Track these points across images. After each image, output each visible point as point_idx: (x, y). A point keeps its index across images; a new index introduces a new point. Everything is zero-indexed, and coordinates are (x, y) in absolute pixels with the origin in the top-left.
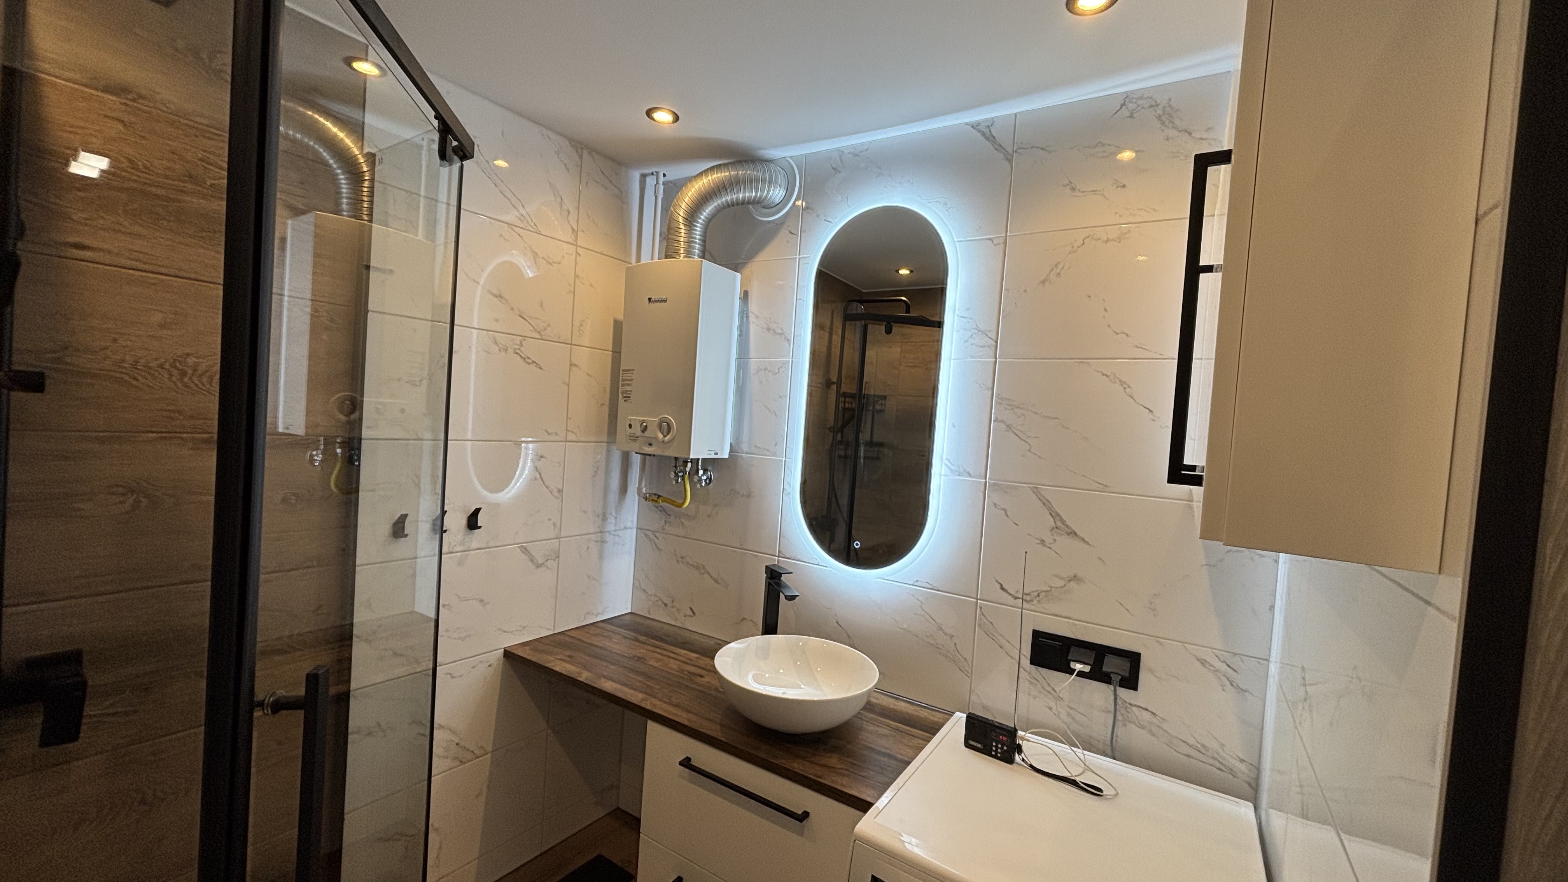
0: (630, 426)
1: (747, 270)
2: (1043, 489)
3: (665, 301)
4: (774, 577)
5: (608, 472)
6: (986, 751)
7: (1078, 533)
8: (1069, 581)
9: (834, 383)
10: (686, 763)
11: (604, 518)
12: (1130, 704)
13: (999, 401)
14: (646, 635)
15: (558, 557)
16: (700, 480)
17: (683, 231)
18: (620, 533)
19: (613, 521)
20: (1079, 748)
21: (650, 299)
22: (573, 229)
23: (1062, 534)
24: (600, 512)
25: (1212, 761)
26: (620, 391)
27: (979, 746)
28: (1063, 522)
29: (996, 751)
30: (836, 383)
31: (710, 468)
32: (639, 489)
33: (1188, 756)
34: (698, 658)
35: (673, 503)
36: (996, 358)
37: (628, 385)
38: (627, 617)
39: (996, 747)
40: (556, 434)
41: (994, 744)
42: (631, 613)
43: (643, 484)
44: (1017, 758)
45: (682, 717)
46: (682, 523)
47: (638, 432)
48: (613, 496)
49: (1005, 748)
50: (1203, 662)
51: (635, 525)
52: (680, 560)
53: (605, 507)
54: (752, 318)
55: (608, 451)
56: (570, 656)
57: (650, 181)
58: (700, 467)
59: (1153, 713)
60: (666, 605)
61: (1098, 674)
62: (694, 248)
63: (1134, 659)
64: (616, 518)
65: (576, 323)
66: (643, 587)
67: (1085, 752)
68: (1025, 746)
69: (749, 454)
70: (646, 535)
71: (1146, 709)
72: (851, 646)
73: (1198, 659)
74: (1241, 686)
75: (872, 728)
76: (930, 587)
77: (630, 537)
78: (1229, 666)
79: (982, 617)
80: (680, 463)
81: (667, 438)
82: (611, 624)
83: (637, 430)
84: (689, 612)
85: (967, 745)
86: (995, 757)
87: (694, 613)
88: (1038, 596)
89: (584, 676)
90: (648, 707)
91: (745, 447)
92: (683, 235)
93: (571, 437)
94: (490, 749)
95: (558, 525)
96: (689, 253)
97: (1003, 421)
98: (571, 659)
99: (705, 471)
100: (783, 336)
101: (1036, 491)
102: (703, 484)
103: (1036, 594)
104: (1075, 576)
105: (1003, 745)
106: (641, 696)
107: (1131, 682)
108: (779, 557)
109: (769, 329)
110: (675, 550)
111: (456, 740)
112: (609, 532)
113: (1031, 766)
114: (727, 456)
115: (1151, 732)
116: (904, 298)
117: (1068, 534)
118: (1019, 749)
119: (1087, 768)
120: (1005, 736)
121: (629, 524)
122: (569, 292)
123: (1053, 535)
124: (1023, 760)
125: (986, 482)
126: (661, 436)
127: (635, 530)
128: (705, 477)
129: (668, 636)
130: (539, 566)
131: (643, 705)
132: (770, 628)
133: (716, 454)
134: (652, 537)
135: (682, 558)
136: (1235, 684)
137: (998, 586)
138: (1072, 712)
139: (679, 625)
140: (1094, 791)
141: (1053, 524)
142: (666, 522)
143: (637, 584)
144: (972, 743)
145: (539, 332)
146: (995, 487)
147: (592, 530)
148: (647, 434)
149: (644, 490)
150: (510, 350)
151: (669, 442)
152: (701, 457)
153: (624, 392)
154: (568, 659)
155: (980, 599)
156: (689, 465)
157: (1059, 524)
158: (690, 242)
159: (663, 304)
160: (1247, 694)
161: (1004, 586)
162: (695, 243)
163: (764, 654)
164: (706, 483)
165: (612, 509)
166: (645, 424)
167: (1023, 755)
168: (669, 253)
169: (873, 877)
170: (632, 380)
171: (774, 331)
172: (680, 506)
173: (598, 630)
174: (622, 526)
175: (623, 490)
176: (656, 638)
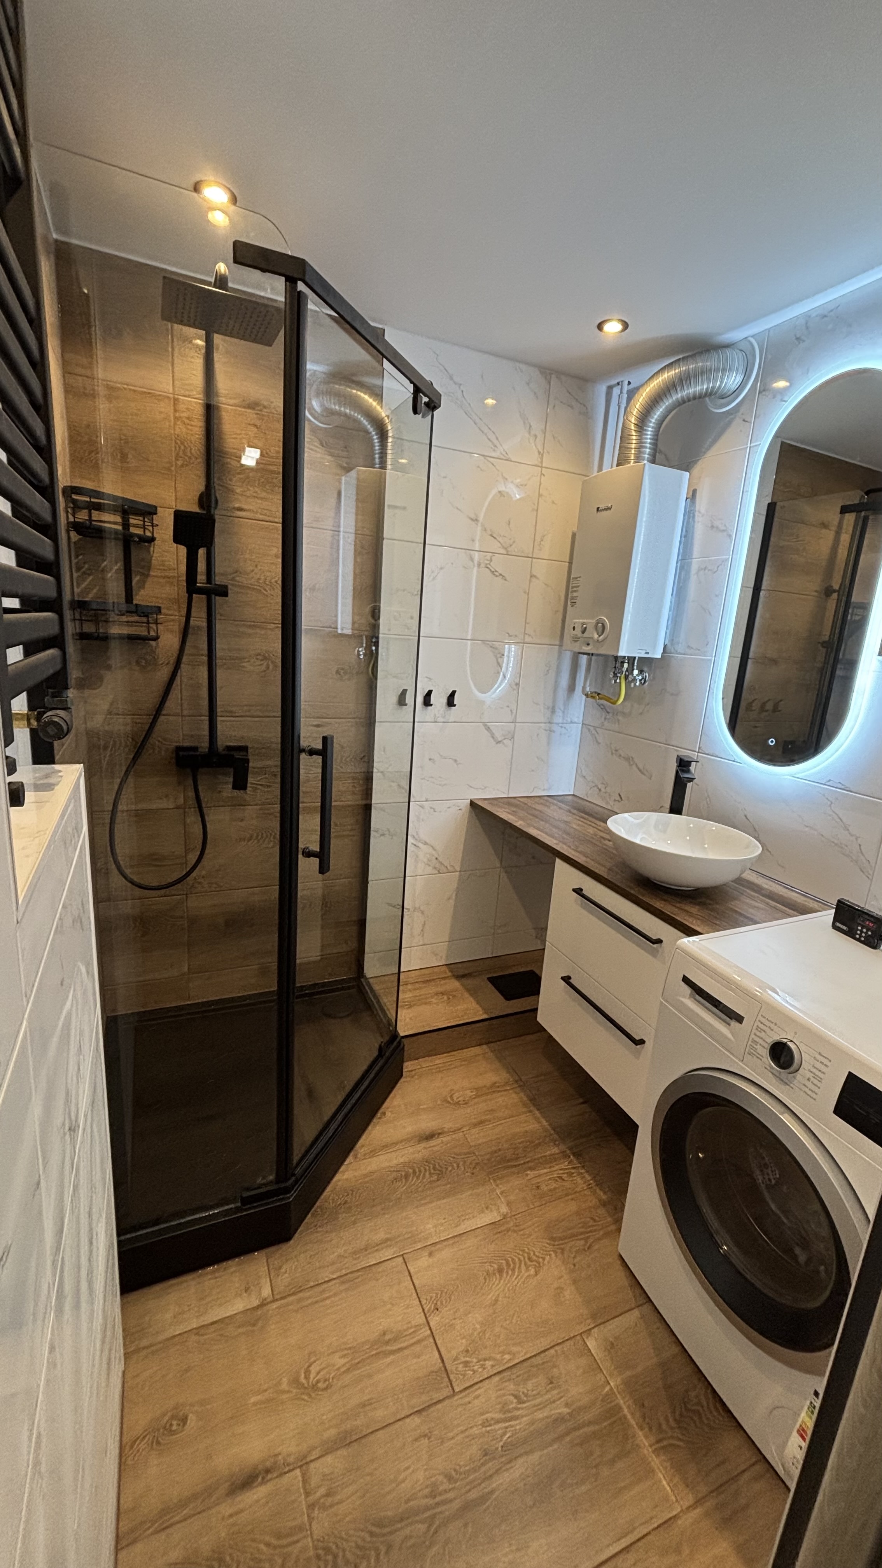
0: (574, 628)
1: (696, 469)
3: (610, 509)
4: (683, 765)
5: (559, 671)
6: (850, 934)
10: (578, 891)
11: (553, 711)
14: (579, 810)
15: (513, 737)
16: (634, 680)
17: (634, 437)
18: (567, 726)
19: (561, 714)
21: (598, 509)
22: (539, 453)
24: (551, 705)
26: (570, 598)
27: (845, 928)
29: (860, 935)
31: (645, 669)
32: (584, 688)
35: (608, 699)
37: (575, 591)
38: (569, 797)
39: (862, 932)
40: (516, 636)
41: (860, 928)
42: (572, 794)
43: (588, 684)
45: (581, 859)
46: (618, 720)
47: (579, 634)
48: (562, 693)
49: (870, 933)
51: (581, 721)
52: (614, 752)
53: (555, 701)
54: (698, 518)
55: (560, 653)
56: (514, 811)
57: (616, 391)
58: (635, 667)
60: (600, 790)
62: (644, 453)
64: (563, 712)
65: (538, 539)
66: (584, 775)
69: (685, 654)
70: (589, 730)
72: (755, 838)
75: (748, 901)
76: (842, 787)
77: (576, 730)
80: (616, 662)
81: (601, 638)
82: (556, 799)
83: (578, 631)
84: (618, 798)
85: (834, 927)
86: (859, 940)
87: (621, 798)
89: (519, 824)
90: (560, 850)
91: (680, 648)
92: (634, 442)
93: (528, 639)
94: (458, 869)
95: (514, 712)
96: (638, 459)
98: (514, 813)
99: (641, 672)
100: (725, 533)
102: (638, 684)
105: (868, 930)
108: (698, 752)
109: (712, 527)
110: (611, 744)
111: (436, 856)
112: (557, 724)
114: (659, 656)
120: (872, 922)
121: (576, 720)
122: (533, 510)
126: (596, 636)
127: (581, 725)
128: (640, 677)
129: (596, 813)
130: (499, 742)
131: (556, 848)
132: (675, 808)
133: (647, 653)
134: (594, 732)
135: (616, 751)
139: (609, 808)
142: (605, 719)
143: (579, 772)
144: (838, 925)
145: (506, 549)
147: (543, 720)
148: (585, 635)
149: (588, 689)
150: (483, 565)
151: (603, 641)
152: (634, 655)
153: (572, 598)
156: (626, 665)
158: (640, 448)
159: (608, 512)
162: (646, 447)
163: (664, 826)
164: (641, 682)
165: (560, 703)
166: (585, 626)
168: (622, 461)
169: (684, 976)
170: (578, 587)
171: (717, 528)
172: (614, 703)
173: (542, 801)
174: (569, 720)
175: (572, 688)
176: (586, 813)
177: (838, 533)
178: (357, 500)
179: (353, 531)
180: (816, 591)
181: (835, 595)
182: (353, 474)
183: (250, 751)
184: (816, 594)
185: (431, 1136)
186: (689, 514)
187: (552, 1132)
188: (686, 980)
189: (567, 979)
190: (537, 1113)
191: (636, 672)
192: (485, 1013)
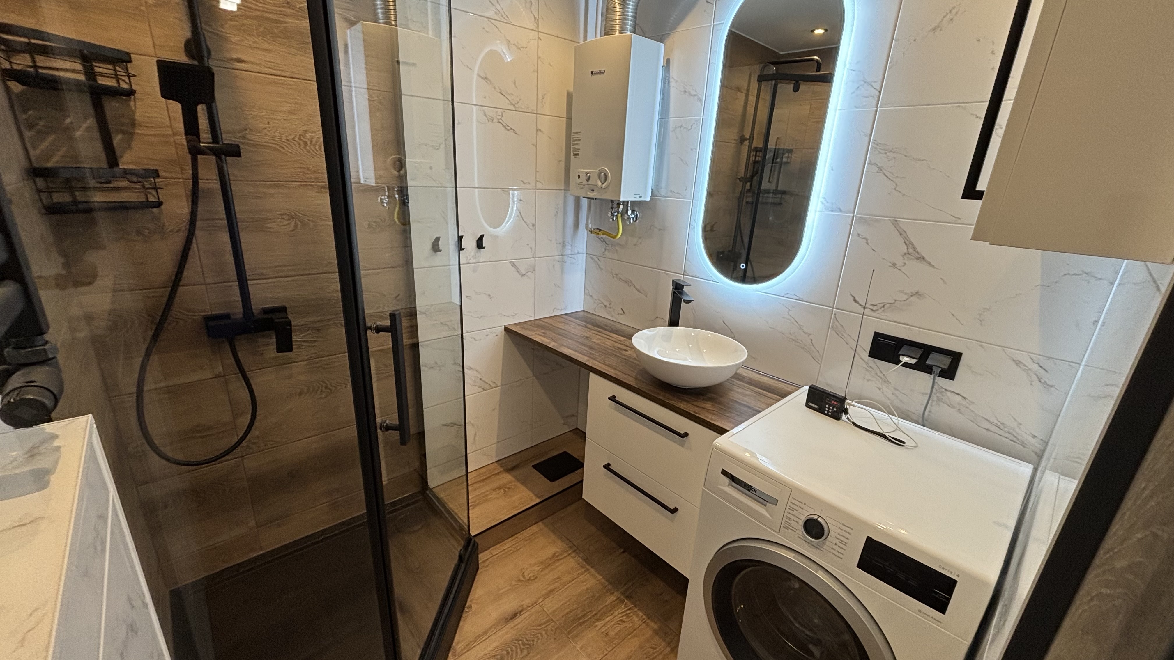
0: (579, 176)
1: (669, 41)
2: (902, 221)
3: (603, 73)
4: (678, 288)
5: (565, 213)
6: (821, 410)
7: (927, 258)
8: (912, 296)
9: (746, 139)
10: (613, 399)
11: (564, 245)
12: (946, 390)
13: (876, 146)
14: (592, 324)
15: (534, 270)
16: (629, 218)
17: (618, 10)
18: (575, 256)
19: (570, 248)
20: (894, 415)
21: (592, 72)
22: (535, 18)
23: (912, 259)
24: (561, 240)
25: (1007, 435)
26: (572, 149)
27: (816, 406)
28: (915, 249)
29: (828, 411)
30: (749, 139)
31: (636, 209)
32: (587, 225)
33: (987, 430)
34: (625, 340)
35: (609, 235)
36: (877, 107)
37: (577, 144)
38: (582, 313)
39: (829, 408)
40: (529, 184)
41: (827, 406)
42: (584, 311)
43: (590, 222)
44: (844, 417)
45: (611, 372)
46: (617, 250)
47: (585, 182)
48: (569, 231)
49: (835, 409)
50: (1018, 363)
51: (585, 251)
52: (615, 276)
53: (564, 236)
54: (673, 84)
55: (565, 197)
56: (544, 333)
58: (629, 208)
59: (964, 398)
60: (605, 306)
61: (922, 366)
62: (627, 24)
63: (956, 357)
64: (572, 245)
65: (540, 96)
66: (591, 294)
67: (899, 419)
68: (851, 410)
69: (666, 197)
70: (592, 258)
71: (958, 394)
72: (732, 338)
73: (1014, 360)
74: (1048, 383)
75: (740, 390)
76: (797, 298)
77: (581, 259)
78: (1041, 367)
79: (835, 321)
80: (615, 205)
81: (604, 185)
82: (571, 316)
83: (583, 179)
84: (621, 312)
85: (807, 406)
86: (827, 415)
87: (624, 312)
88: (883, 307)
89: (552, 345)
90: (590, 365)
91: (663, 192)
92: (618, 13)
93: (539, 186)
94: (499, 384)
95: (533, 249)
96: (623, 30)
97: (875, 164)
98: (544, 335)
99: (633, 211)
101: (895, 223)
102: (631, 221)
103: (882, 305)
104: (917, 293)
105: (833, 407)
106: (586, 358)
107: (949, 373)
108: (684, 275)
109: (685, 91)
110: (612, 269)
111: (480, 377)
112: (567, 255)
113: (853, 423)
114: (648, 199)
115: (959, 411)
116: (816, 58)
117: (918, 259)
118: (846, 411)
119: (898, 428)
120: (837, 402)
121: (580, 251)
122: (534, 71)
123: (904, 259)
124: (848, 419)
125: (854, 216)
126: (600, 184)
127: (585, 254)
128: (633, 216)
129: (606, 326)
130: (523, 275)
131: (587, 363)
132: (674, 322)
133: (640, 197)
134: (597, 260)
135: (616, 275)
136: (1043, 381)
137: (852, 298)
138: (896, 392)
139: (614, 320)
140: (899, 443)
141: (906, 251)
142: (605, 249)
143: (587, 291)
144: (811, 404)
145: (514, 105)
146: (861, 220)
147: (556, 254)
148: (589, 182)
149: (590, 226)
150: (495, 120)
151: (607, 188)
152: (630, 199)
153: (575, 150)
154: (543, 334)
155: (836, 308)
156: (621, 206)
157: (911, 250)
158: (623, 19)
159: (602, 75)
160: (1052, 389)
161: (857, 299)
162: (628, 19)
163: (667, 338)
164: (633, 220)
165: (568, 239)
166: (589, 175)
167: (848, 415)
168: (607, 31)
169: (723, 470)
170: (579, 140)
171: (689, 92)
172: (614, 237)
173: (562, 320)
174: (576, 252)
175: (576, 225)
176: (598, 326)
177: (747, 95)
178: (366, 56)
179: (366, 86)
180: (735, 140)
181: (747, 143)
182: (358, 27)
183: (288, 310)
184: (734, 141)
185: (514, 616)
186: (666, 80)
187: (607, 583)
188: (724, 472)
189: (607, 467)
190: (592, 571)
191: (630, 212)
192: (539, 497)
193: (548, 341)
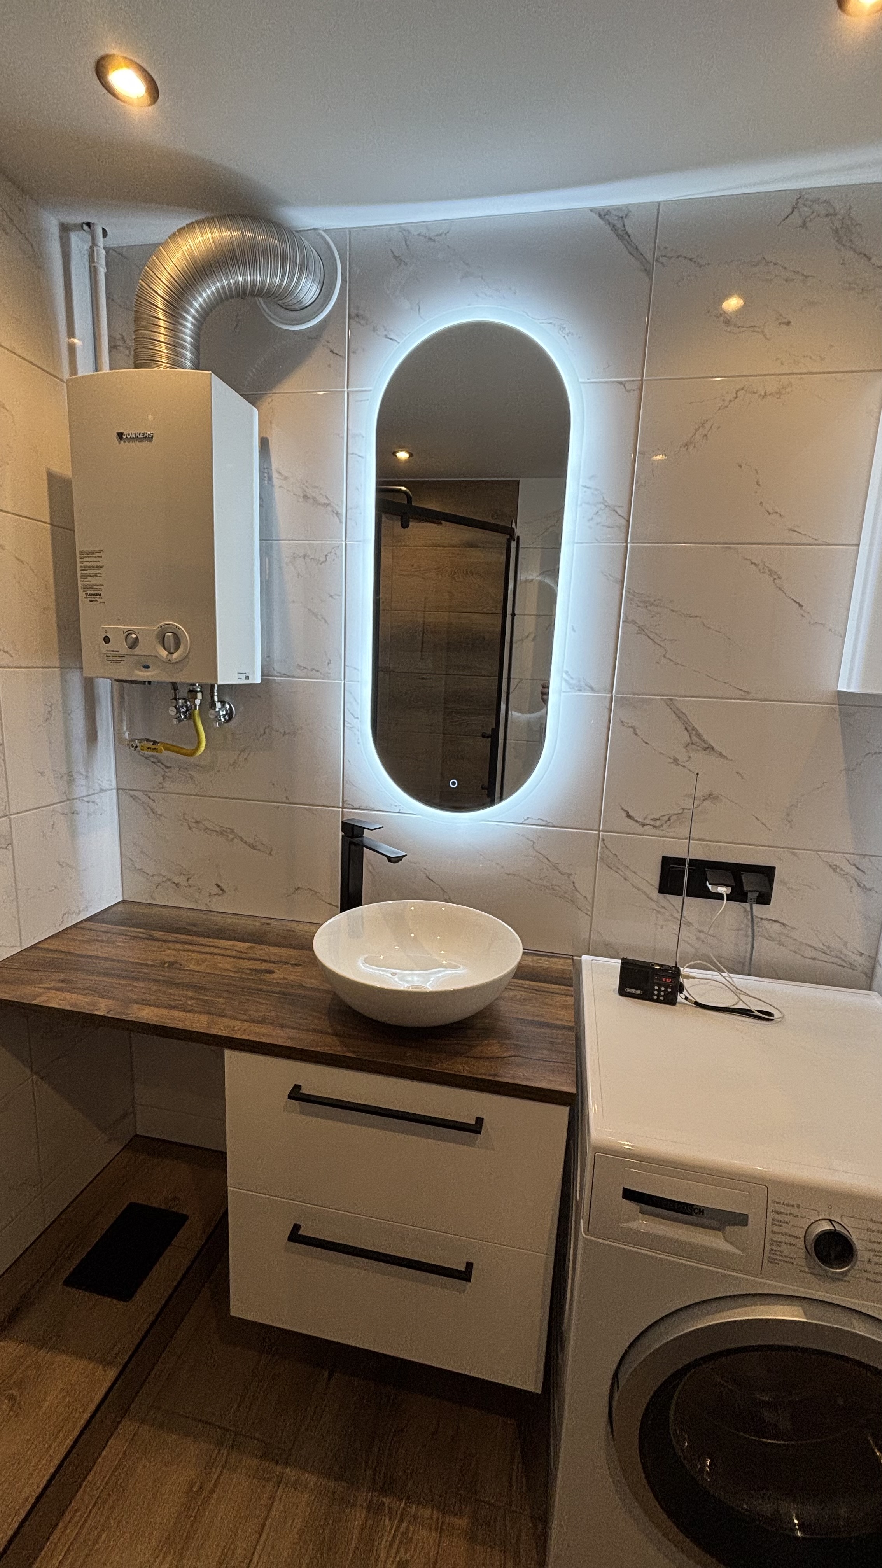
0: (107, 640)
2: (680, 700)
4: (352, 834)
6: (646, 996)
7: (716, 748)
8: (704, 800)
10: (296, 1094)
11: (71, 781)
12: (762, 919)
13: (631, 596)
14: (161, 928)
15: (11, 843)
16: (217, 716)
18: (95, 798)
19: (83, 782)
21: (120, 435)
23: (698, 750)
24: (64, 770)
25: (836, 960)
26: (80, 586)
27: (638, 992)
28: (699, 736)
29: (659, 995)
31: (227, 699)
32: (116, 735)
33: (814, 959)
35: (175, 750)
36: (626, 542)
37: (94, 575)
38: (121, 908)
39: (659, 991)
41: (656, 988)
42: (123, 902)
43: (122, 726)
44: (680, 997)
47: (124, 649)
48: (79, 748)
49: (669, 990)
50: (834, 868)
51: (114, 785)
52: (194, 825)
53: (69, 763)
54: (278, 481)
55: (62, 680)
57: (79, 243)
58: (216, 698)
60: (177, 885)
61: (738, 895)
63: (768, 873)
64: (87, 777)
66: (138, 867)
70: (135, 797)
71: (777, 921)
73: (829, 865)
74: (867, 886)
76: (544, 823)
77: (109, 802)
79: (605, 849)
80: (183, 693)
81: (175, 655)
83: (119, 645)
84: (216, 890)
85: (622, 993)
86: (658, 1001)
87: (223, 890)
88: (669, 820)
90: (225, 1033)
91: (284, 669)
92: (163, 330)
95: (4, 796)
96: (175, 361)
97: (634, 622)
98: (68, 986)
99: (223, 703)
100: (329, 509)
101: (670, 703)
102: (223, 722)
103: (666, 818)
104: (710, 795)
105: (666, 988)
107: (765, 896)
108: (343, 808)
109: (305, 497)
110: (184, 814)
113: (697, 1004)
114: (257, 681)
115: (781, 944)
117: (705, 749)
118: (681, 988)
120: (669, 977)
121: (106, 786)
123: (688, 752)
124: (686, 998)
125: (612, 697)
126: (164, 653)
127: (115, 791)
128: (223, 712)
132: (352, 899)
133: (247, 678)
134: (145, 799)
135: (197, 822)
137: (624, 814)
138: (702, 936)
139: (202, 907)
140: (765, 1016)
141: (689, 740)
142: (165, 777)
143: (127, 863)
144: (629, 990)
146: (623, 702)
147: (55, 799)
148: (137, 651)
149: (125, 736)
151: (176, 661)
153: (85, 588)
155: (602, 831)
156: (200, 696)
157: (694, 738)
159: (146, 443)
160: (872, 893)
161: (631, 813)
164: (225, 719)
165: (79, 766)
166: (134, 636)
169: (625, 1190)
170: (100, 568)
171: (314, 499)
172: (192, 754)
174: (97, 789)
175: (92, 737)
176: (178, 930)
188: (628, 1194)
189: (295, 1236)
191: (219, 705)
192: (110, 1364)
193: (89, 999)
